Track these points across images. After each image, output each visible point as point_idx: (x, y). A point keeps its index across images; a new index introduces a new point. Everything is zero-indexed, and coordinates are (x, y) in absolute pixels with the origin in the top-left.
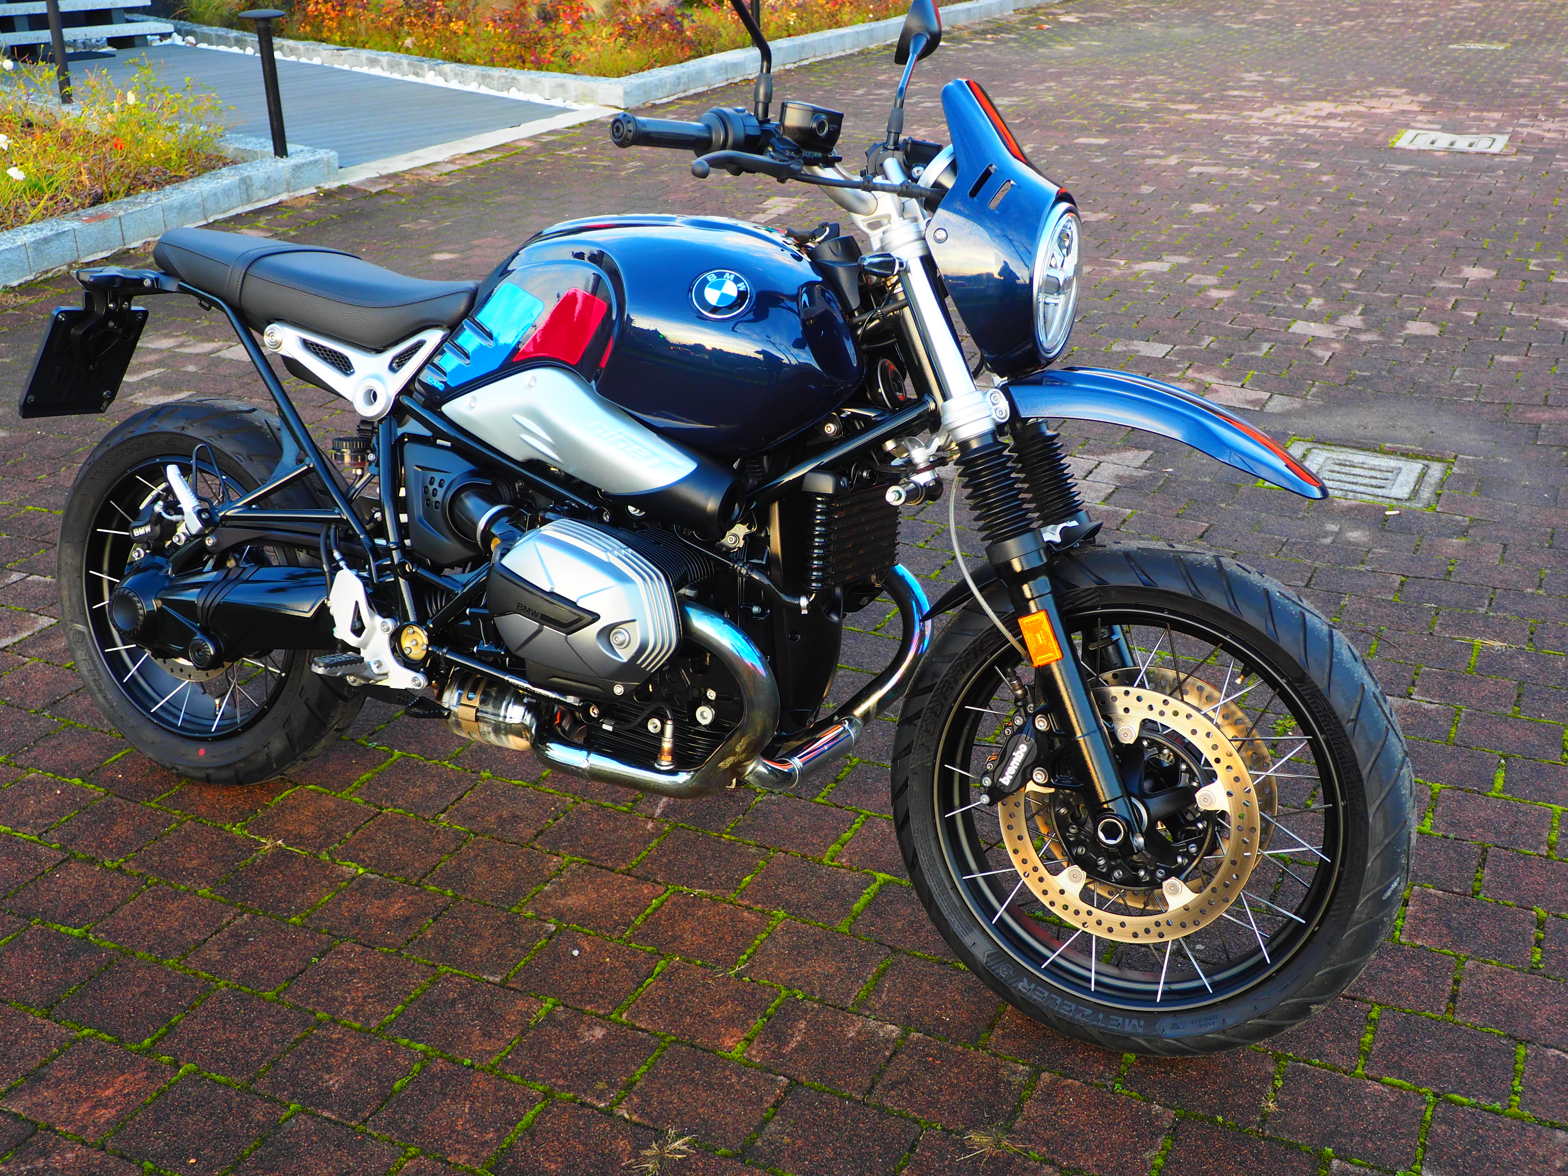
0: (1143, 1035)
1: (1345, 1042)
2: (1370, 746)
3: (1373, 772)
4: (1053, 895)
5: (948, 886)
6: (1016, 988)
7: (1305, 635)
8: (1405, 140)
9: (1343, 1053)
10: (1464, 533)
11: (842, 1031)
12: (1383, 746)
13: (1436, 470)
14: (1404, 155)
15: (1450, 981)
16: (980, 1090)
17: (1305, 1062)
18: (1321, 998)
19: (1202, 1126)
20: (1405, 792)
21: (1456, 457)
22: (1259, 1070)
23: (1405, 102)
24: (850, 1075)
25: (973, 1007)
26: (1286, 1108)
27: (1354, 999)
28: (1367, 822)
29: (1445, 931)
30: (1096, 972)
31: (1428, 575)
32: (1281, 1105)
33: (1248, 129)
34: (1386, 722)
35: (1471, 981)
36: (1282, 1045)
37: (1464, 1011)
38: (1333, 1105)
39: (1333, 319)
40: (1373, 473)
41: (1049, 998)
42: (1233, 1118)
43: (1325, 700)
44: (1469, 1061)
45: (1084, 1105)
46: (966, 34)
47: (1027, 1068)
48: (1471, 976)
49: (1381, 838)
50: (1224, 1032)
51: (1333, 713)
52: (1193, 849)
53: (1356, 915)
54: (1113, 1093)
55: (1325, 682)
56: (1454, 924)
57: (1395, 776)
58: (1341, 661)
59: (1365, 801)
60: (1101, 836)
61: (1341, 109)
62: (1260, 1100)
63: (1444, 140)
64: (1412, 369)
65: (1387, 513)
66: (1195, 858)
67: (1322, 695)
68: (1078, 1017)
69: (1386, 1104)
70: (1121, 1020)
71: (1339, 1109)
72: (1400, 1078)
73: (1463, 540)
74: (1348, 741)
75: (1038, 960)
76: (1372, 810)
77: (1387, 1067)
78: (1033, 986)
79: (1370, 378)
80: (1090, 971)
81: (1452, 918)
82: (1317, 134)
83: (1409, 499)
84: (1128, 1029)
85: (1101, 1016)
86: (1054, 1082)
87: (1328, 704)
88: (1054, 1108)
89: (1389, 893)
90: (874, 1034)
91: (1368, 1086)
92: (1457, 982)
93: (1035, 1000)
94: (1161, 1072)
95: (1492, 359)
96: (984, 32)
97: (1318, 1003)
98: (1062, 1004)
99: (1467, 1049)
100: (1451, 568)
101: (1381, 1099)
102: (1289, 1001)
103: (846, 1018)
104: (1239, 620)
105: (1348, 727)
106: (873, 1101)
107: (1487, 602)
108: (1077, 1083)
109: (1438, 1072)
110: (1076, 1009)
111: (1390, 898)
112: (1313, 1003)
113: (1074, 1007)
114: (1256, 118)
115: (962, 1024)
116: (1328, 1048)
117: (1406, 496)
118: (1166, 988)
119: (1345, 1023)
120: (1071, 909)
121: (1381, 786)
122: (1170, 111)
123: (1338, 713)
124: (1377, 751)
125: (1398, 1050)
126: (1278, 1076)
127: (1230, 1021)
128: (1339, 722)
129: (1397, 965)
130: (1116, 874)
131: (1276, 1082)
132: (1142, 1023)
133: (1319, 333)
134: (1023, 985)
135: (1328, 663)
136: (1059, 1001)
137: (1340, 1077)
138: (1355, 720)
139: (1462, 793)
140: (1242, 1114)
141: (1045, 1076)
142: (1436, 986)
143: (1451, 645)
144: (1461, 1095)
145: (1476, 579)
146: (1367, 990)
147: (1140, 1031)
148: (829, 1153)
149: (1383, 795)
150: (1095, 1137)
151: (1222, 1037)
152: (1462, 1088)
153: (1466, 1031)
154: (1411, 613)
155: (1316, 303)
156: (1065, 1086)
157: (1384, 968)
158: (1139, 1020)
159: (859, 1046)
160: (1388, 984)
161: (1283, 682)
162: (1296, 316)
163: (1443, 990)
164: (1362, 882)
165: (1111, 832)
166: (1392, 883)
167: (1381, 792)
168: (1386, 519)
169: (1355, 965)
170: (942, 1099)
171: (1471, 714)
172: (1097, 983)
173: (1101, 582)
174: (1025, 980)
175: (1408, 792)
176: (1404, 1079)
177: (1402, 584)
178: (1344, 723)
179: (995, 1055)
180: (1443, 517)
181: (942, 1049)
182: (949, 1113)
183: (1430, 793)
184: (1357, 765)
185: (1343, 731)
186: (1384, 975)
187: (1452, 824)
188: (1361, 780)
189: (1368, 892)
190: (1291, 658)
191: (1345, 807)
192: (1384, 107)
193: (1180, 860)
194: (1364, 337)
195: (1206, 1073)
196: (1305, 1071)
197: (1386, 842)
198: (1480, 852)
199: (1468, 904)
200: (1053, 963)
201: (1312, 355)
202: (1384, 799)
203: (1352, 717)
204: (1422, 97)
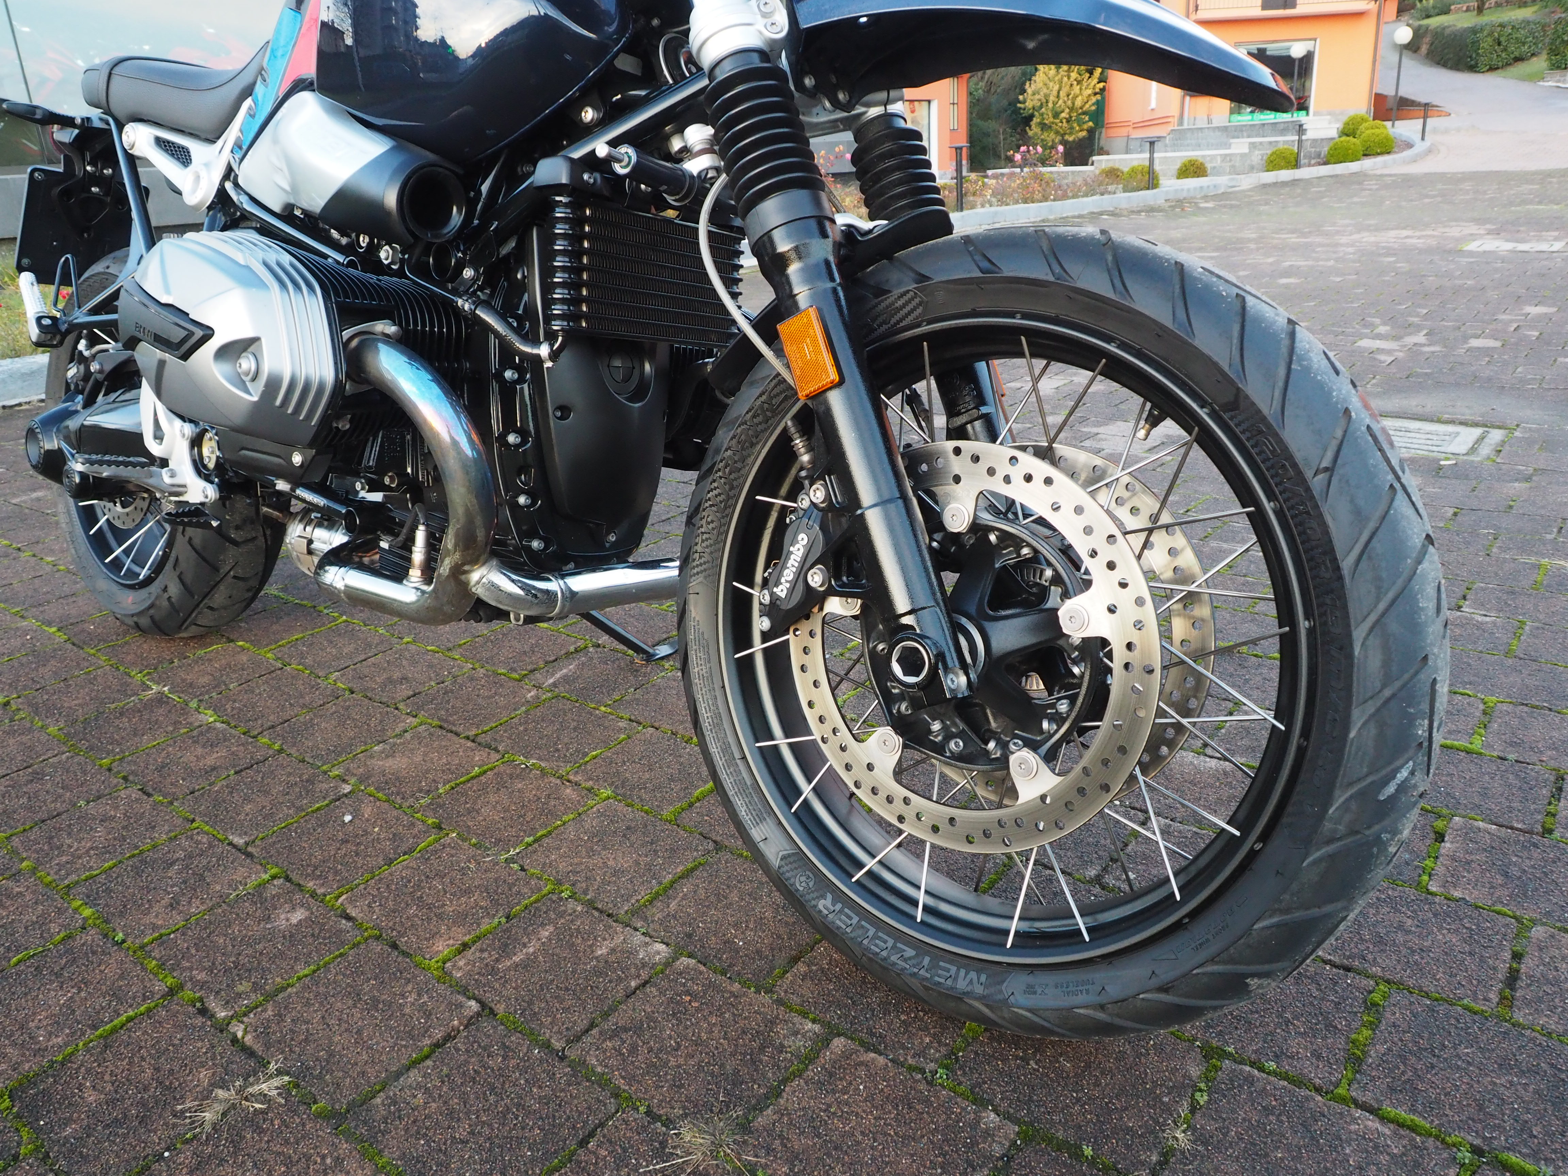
0: (984, 997)
1: (1325, 1038)
2: (1359, 516)
3: (1363, 564)
4: (859, 772)
5: (737, 755)
6: (815, 906)
7: (1243, 327)
8: (1473, 246)
9: (1319, 1057)
10: (1528, 479)
11: (591, 946)
12: (1384, 518)
13: (1496, 436)
14: (1471, 254)
15: (1507, 955)
16: (733, 1055)
17: (1253, 1064)
18: (1266, 967)
19: (1056, 1160)
20: (1427, 604)
21: (1518, 426)
22: (1174, 1071)
23: (1473, 229)
24: (566, 1010)
25: (782, 930)
26: (1205, 1143)
27: (1348, 969)
28: (1350, 656)
29: (1500, 880)
30: (927, 892)
31: (1486, 507)
32: (1201, 1138)
33: (1337, 245)
34: (1390, 477)
35: (1541, 958)
36: (1220, 1033)
37: (1528, 1004)
38: (1288, 1148)
39: (1396, 338)
40: (1429, 436)
41: (859, 926)
42: (1113, 1152)
43: (1276, 435)
44: (1536, 1092)
45: (878, 1098)
46: (1125, 213)
47: (817, 1028)
48: (1541, 949)
49: (1378, 685)
50: (1102, 1007)
51: (1290, 458)
52: (1063, 707)
53: (1327, 825)
54: (930, 1083)
55: (1277, 404)
56: (1515, 871)
57: (1405, 575)
58: (1307, 370)
59: (1346, 616)
60: (897, 669)
61: (1418, 234)
62: (1165, 1124)
63: (1509, 246)
64: (1473, 368)
65: (1442, 463)
66: (1064, 720)
67: (1269, 426)
68: (894, 958)
69: (1384, 1159)
70: (953, 969)
71: (1298, 1158)
72: (1413, 1110)
73: (1527, 485)
74: (1316, 507)
75: (850, 868)
76: (1359, 634)
77: (1392, 1089)
78: (839, 906)
79: (1431, 374)
80: (919, 888)
81: (1510, 863)
82: (1396, 246)
83: (1467, 454)
84: (962, 985)
85: (927, 960)
86: (846, 1055)
87: (1280, 441)
88: (830, 1099)
89: (1391, 789)
90: (631, 953)
91: (1354, 1120)
92: (1517, 956)
93: (839, 928)
94: (1017, 1057)
95: (1555, 361)
96: (1139, 212)
97: (1259, 975)
98: (875, 937)
99: (1534, 1071)
100: (1512, 503)
101: (1376, 1147)
102: (1210, 968)
103: (608, 927)
104: (1130, 310)
105: (1317, 483)
106: (573, 1054)
107: (1555, 530)
108: (881, 1060)
109: (1481, 1108)
110: (894, 947)
111: (1392, 798)
112: (1253, 975)
113: (891, 942)
114: (1344, 240)
115: (758, 952)
116: (1295, 1045)
117: (1464, 452)
118: (1025, 926)
119: (1327, 1006)
120: (882, 795)
121: (1379, 588)
122: (1273, 238)
123: (1299, 457)
124: (1372, 525)
125: (1413, 1060)
126: (1202, 1086)
127: (1114, 991)
128: (1299, 473)
129: (1422, 924)
130: (952, 745)
131: (1198, 1095)
132: (983, 978)
133: (1382, 347)
134: (825, 904)
135: (1282, 372)
136: (872, 931)
137: (1307, 1098)
138: (1329, 470)
139: (1526, 709)
140: (1128, 1147)
141: (838, 1043)
142: (1482, 959)
143: (1512, 565)
144: (1524, 1156)
145: (1543, 512)
146: (1370, 957)
147: (979, 990)
148: (462, 1132)
149: (1382, 606)
150: (873, 1159)
151: (1101, 1016)
152: (1525, 1143)
153: (1533, 1040)
154: (1464, 538)
155: (1382, 329)
156: (861, 1063)
157: (1401, 927)
158: (979, 972)
159: (604, 967)
160: (1404, 951)
161: (1203, 413)
162: (1362, 337)
163: (1495, 969)
164: (1339, 766)
165: (911, 663)
166: (1397, 770)
167: (1378, 599)
168: (1441, 468)
169: (1328, 916)
170: (672, 1062)
171: (1538, 628)
172: (926, 908)
173: (922, 278)
174: (829, 896)
175: (1431, 605)
176: (1420, 1115)
177: (1455, 514)
178: (1308, 474)
179: (780, 1002)
180: (1504, 467)
181: (711, 985)
182: (671, 1087)
183: (1482, 707)
184: (1332, 550)
185: (1308, 489)
186: (1400, 938)
187: (1512, 744)
188: (1341, 578)
189: (1351, 784)
190: (1215, 365)
191: (1311, 632)
192: (1455, 232)
193: (1045, 725)
194: (1426, 349)
195: (1088, 1066)
196: (1250, 1080)
197: (1387, 693)
198: (1552, 778)
199: (1536, 846)
200: (870, 873)
201: (1375, 359)
202: (1383, 615)
203: (1324, 464)
204: (1488, 226)
